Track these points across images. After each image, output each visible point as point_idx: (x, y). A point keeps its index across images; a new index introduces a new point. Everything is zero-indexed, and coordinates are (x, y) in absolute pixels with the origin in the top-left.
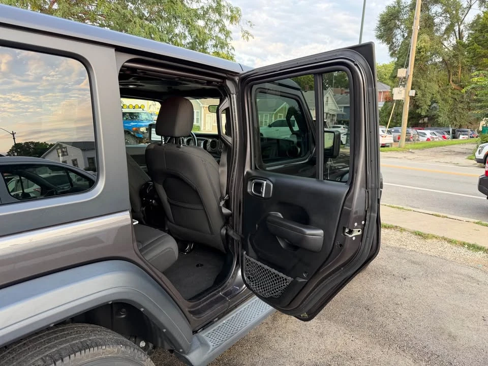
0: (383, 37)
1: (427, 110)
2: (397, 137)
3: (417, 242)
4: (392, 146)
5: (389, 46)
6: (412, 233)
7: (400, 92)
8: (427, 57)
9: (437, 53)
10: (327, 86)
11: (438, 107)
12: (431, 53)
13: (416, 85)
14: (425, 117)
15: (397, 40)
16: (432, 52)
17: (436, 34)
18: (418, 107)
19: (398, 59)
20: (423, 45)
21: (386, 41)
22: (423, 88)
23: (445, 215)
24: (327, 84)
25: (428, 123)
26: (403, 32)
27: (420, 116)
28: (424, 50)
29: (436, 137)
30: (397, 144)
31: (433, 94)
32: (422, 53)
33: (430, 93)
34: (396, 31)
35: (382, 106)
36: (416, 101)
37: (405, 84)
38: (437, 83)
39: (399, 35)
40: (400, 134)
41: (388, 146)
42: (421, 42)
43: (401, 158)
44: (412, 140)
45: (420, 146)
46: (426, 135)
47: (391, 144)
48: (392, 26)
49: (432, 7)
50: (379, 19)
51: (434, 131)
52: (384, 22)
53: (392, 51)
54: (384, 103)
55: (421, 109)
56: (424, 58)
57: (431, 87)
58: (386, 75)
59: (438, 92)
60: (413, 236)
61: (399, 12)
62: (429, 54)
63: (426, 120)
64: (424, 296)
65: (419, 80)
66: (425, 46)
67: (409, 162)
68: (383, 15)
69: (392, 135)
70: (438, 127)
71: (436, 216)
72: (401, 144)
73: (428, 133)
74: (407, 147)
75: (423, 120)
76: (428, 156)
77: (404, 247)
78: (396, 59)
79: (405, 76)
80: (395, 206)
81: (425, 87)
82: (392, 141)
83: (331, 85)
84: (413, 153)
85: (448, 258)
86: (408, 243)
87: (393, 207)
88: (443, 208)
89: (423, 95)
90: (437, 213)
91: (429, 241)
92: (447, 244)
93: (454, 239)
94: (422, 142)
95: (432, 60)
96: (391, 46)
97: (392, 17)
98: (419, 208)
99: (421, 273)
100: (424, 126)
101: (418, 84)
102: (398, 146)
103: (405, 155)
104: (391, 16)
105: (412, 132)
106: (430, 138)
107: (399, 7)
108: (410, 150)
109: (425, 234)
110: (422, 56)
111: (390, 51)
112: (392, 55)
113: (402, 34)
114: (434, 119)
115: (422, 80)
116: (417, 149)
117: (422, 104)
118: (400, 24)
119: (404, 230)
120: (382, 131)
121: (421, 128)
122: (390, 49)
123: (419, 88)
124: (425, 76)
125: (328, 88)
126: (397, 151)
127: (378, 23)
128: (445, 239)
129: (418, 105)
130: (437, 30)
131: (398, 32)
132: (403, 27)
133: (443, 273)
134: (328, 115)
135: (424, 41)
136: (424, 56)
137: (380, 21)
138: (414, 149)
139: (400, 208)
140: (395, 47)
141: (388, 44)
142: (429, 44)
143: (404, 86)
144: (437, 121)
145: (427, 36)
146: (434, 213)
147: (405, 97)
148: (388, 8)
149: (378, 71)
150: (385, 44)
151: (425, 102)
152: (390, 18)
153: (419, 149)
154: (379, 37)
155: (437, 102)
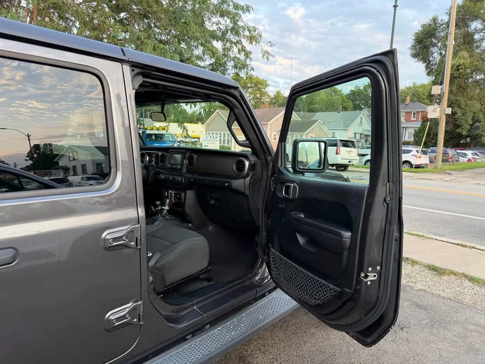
0: (418, 55)
1: (469, 130)
2: (434, 158)
3: (430, 277)
4: (427, 167)
5: (425, 64)
6: (425, 266)
7: (435, 110)
8: (467, 74)
9: (478, 70)
10: (363, 107)
11: (481, 127)
12: (471, 70)
13: (455, 104)
14: (468, 136)
15: (434, 58)
16: (473, 69)
17: (477, 51)
18: (458, 126)
19: (436, 77)
20: (462, 62)
21: (422, 59)
22: (463, 106)
23: (473, 245)
24: (362, 105)
25: (470, 143)
26: (440, 50)
27: (461, 136)
28: (463, 67)
29: (478, 157)
30: (433, 165)
31: (475, 113)
32: (461, 70)
33: (471, 112)
34: (433, 49)
35: (419, 126)
36: (456, 121)
37: (440, 101)
38: (479, 100)
39: (437, 53)
40: (435, 154)
41: (423, 167)
42: (459, 59)
43: (436, 180)
44: (450, 160)
45: (460, 167)
46: (467, 155)
47: (427, 165)
48: (428, 44)
49: (471, 23)
50: (414, 38)
51: (476, 152)
52: (419, 40)
53: (429, 70)
54: (421, 123)
55: (462, 128)
56: (463, 76)
57: (472, 105)
58: (424, 95)
59: (481, 110)
60: (427, 271)
61: (435, 29)
62: (469, 71)
63: (468, 140)
64: (422, 355)
65: (458, 98)
66: (463, 63)
67: (445, 184)
68: (418, 34)
69: (428, 156)
70: (482, 147)
71: (462, 246)
72: (437, 165)
73: (469, 153)
74: (444, 168)
75: (466, 140)
76: (467, 177)
77: (413, 285)
78: (434, 78)
79: (440, 93)
80: (414, 233)
81: (466, 106)
82: (428, 162)
83: (367, 105)
84: (451, 174)
85: (466, 301)
86: (419, 279)
87: (411, 234)
88: (473, 236)
89: (463, 114)
90: (464, 243)
91: (446, 278)
92: (467, 283)
93: (476, 276)
94: (463, 163)
95: (472, 78)
96: (428, 64)
97: (428, 35)
98: (444, 236)
99: (426, 322)
100: (466, 146)
101: (457, 103)
102: (434, 167)
103: (441, 176)
104: (427, 33)
105: (451, 152)
106: (471, 159)
107: (435, 25)
108: (448, 171)
109: (441, 269)
110: (461, 73)
111: (426, 69)
112: (428, 74)
113: (439, 51)
114: (477, 139)
115: (462, 99)
116: (455, 170)
117: (463, 124)
118: (436, 41)
119: (417, 263)
120: (417, 151)
121: (462, 149)
122: (427, 67)
123: (459, 107)
124: (465, 94)
125: (363, 108)
126: (432, 172)
127: (413, 42)
128: (466, 276)
129: (458, 125)
130: (478, 47)
131: (435, 50)
132: (439, 44)
133: (456, 322)
134: (363, 136)
135: (464, 58)
136: (463, 74)
137: (414, 40)
138: (452, 170)
139: (420, 236)
140: (432, 65)
141: (424, 62)
142: (469, 61)
143: (439, 104)
144: (480, 141)
145: (466, 53)
146: (460, 242)
147: (441, 115)
148: (423, 26)
149: (416, 91)
150: (421, 63)
151: (466, 121)
152: (426, 36)
153: (458, 170)
154: (415, 56)
155: (480, 122)
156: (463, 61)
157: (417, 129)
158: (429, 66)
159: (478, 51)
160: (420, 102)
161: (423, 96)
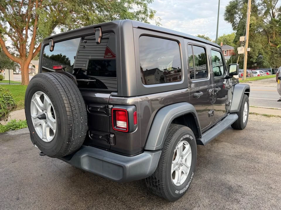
0: (228, 19)
1: (256, 59)
2: (241, 75)
3: (265, 118)
7: (242, 49)
8: (255, 29)
9: (261, 26)
11: (263, 57)
14: (255, 63)
15: (237, 20)
16: (258, 26)
21: (230, 21)
22: (253, 46)
23: (276, 108)
27: (252, 63)
28: (253, 25)
29: (263, 74)
31: (259, 50)
33: (258, 49)
35: (229, 58)
36: (249, 54)
38: (261, 43)
40: (242, 73)
42: (251, 21)
44: (249, 76)
45: (255, 79)
46: (257, 73)
48: (233, 13)
49: (256, 0)
51: (261, 71)
52: (228, 11)
53: (234, 27)
54: (230, 56)
55: (253, 58)
57: (258, 46)
59: (262, 48)
60: (263, 116)
61: (237, 4)
62: (256, 27)
63: (256, 65)
66: (253, 23)
68: (228, 7)
70: (263, 68)
72: (244, 78)
73: (258, 71)
74: (247, 80)
75: (254, 65)
76: (260, 84)
78: (237, 31)
79: (244, 40)
81: (255, 46)
84: (251, 83)
89: (254, 51)
90: (272, 108)
91: (271, 118)
94: (255, 77)
95: (257, 30)
96: (233, 24)
97: (233, 8)
99: (271, 129)
100: (255, 68)
102: (242, 79)
104: (232, 7)
105: (249, 71)
106: (259, 74)
107: (237, 2)
108: (249, 81)
109: (269, 115)
110: (252, 28)
112: (234, 29)
113: (239, 16)
114: (261, 64)
115: (252, 42)
116: (253, 81)
117: (253, 56)
118: (238, 11)
119: (258, 114)
122: (233, 26)
124: (254, 40)
126: (242, 82)
128: (279, 117)
129: (251, 57)
130: (260, 13)
131: (236, 16)
132: (239, 13)
135: (253, 20)
136: (253, 29)
137: (226, 10)
138: (251, 81)
139: (253, 107)
140: (236, 24)
141: (231, 23)
142: (256, 22)
143: (244, 46)
144: (263, 65)
145: (254, 17)
146: (271, 108)
147: (245, 52)
148: (230, 2)
149: (225, 39)
150: (230, 23)
151: (255, 54)
152: (232, 8)
153: (255, 80)
154: (226, 19)
155: (262, 54)
156: (253, 22)
157: (228, 60)
158: (234, 25)
159: (260, 16)
160: (228, 45)
161: (229, 41)
